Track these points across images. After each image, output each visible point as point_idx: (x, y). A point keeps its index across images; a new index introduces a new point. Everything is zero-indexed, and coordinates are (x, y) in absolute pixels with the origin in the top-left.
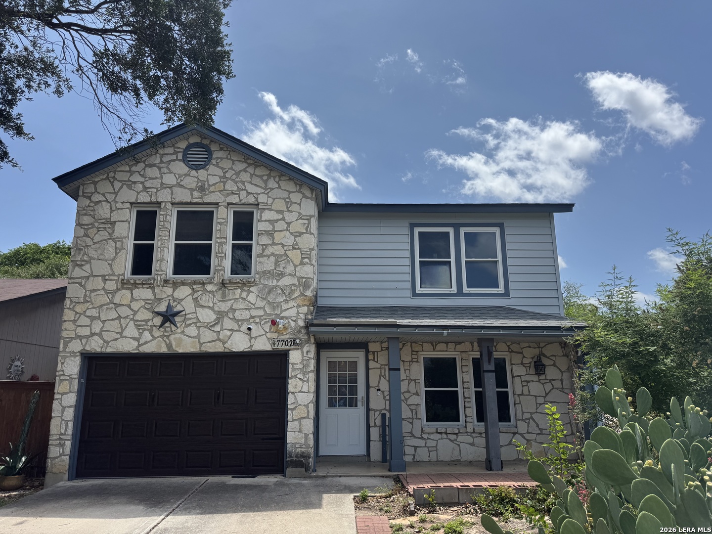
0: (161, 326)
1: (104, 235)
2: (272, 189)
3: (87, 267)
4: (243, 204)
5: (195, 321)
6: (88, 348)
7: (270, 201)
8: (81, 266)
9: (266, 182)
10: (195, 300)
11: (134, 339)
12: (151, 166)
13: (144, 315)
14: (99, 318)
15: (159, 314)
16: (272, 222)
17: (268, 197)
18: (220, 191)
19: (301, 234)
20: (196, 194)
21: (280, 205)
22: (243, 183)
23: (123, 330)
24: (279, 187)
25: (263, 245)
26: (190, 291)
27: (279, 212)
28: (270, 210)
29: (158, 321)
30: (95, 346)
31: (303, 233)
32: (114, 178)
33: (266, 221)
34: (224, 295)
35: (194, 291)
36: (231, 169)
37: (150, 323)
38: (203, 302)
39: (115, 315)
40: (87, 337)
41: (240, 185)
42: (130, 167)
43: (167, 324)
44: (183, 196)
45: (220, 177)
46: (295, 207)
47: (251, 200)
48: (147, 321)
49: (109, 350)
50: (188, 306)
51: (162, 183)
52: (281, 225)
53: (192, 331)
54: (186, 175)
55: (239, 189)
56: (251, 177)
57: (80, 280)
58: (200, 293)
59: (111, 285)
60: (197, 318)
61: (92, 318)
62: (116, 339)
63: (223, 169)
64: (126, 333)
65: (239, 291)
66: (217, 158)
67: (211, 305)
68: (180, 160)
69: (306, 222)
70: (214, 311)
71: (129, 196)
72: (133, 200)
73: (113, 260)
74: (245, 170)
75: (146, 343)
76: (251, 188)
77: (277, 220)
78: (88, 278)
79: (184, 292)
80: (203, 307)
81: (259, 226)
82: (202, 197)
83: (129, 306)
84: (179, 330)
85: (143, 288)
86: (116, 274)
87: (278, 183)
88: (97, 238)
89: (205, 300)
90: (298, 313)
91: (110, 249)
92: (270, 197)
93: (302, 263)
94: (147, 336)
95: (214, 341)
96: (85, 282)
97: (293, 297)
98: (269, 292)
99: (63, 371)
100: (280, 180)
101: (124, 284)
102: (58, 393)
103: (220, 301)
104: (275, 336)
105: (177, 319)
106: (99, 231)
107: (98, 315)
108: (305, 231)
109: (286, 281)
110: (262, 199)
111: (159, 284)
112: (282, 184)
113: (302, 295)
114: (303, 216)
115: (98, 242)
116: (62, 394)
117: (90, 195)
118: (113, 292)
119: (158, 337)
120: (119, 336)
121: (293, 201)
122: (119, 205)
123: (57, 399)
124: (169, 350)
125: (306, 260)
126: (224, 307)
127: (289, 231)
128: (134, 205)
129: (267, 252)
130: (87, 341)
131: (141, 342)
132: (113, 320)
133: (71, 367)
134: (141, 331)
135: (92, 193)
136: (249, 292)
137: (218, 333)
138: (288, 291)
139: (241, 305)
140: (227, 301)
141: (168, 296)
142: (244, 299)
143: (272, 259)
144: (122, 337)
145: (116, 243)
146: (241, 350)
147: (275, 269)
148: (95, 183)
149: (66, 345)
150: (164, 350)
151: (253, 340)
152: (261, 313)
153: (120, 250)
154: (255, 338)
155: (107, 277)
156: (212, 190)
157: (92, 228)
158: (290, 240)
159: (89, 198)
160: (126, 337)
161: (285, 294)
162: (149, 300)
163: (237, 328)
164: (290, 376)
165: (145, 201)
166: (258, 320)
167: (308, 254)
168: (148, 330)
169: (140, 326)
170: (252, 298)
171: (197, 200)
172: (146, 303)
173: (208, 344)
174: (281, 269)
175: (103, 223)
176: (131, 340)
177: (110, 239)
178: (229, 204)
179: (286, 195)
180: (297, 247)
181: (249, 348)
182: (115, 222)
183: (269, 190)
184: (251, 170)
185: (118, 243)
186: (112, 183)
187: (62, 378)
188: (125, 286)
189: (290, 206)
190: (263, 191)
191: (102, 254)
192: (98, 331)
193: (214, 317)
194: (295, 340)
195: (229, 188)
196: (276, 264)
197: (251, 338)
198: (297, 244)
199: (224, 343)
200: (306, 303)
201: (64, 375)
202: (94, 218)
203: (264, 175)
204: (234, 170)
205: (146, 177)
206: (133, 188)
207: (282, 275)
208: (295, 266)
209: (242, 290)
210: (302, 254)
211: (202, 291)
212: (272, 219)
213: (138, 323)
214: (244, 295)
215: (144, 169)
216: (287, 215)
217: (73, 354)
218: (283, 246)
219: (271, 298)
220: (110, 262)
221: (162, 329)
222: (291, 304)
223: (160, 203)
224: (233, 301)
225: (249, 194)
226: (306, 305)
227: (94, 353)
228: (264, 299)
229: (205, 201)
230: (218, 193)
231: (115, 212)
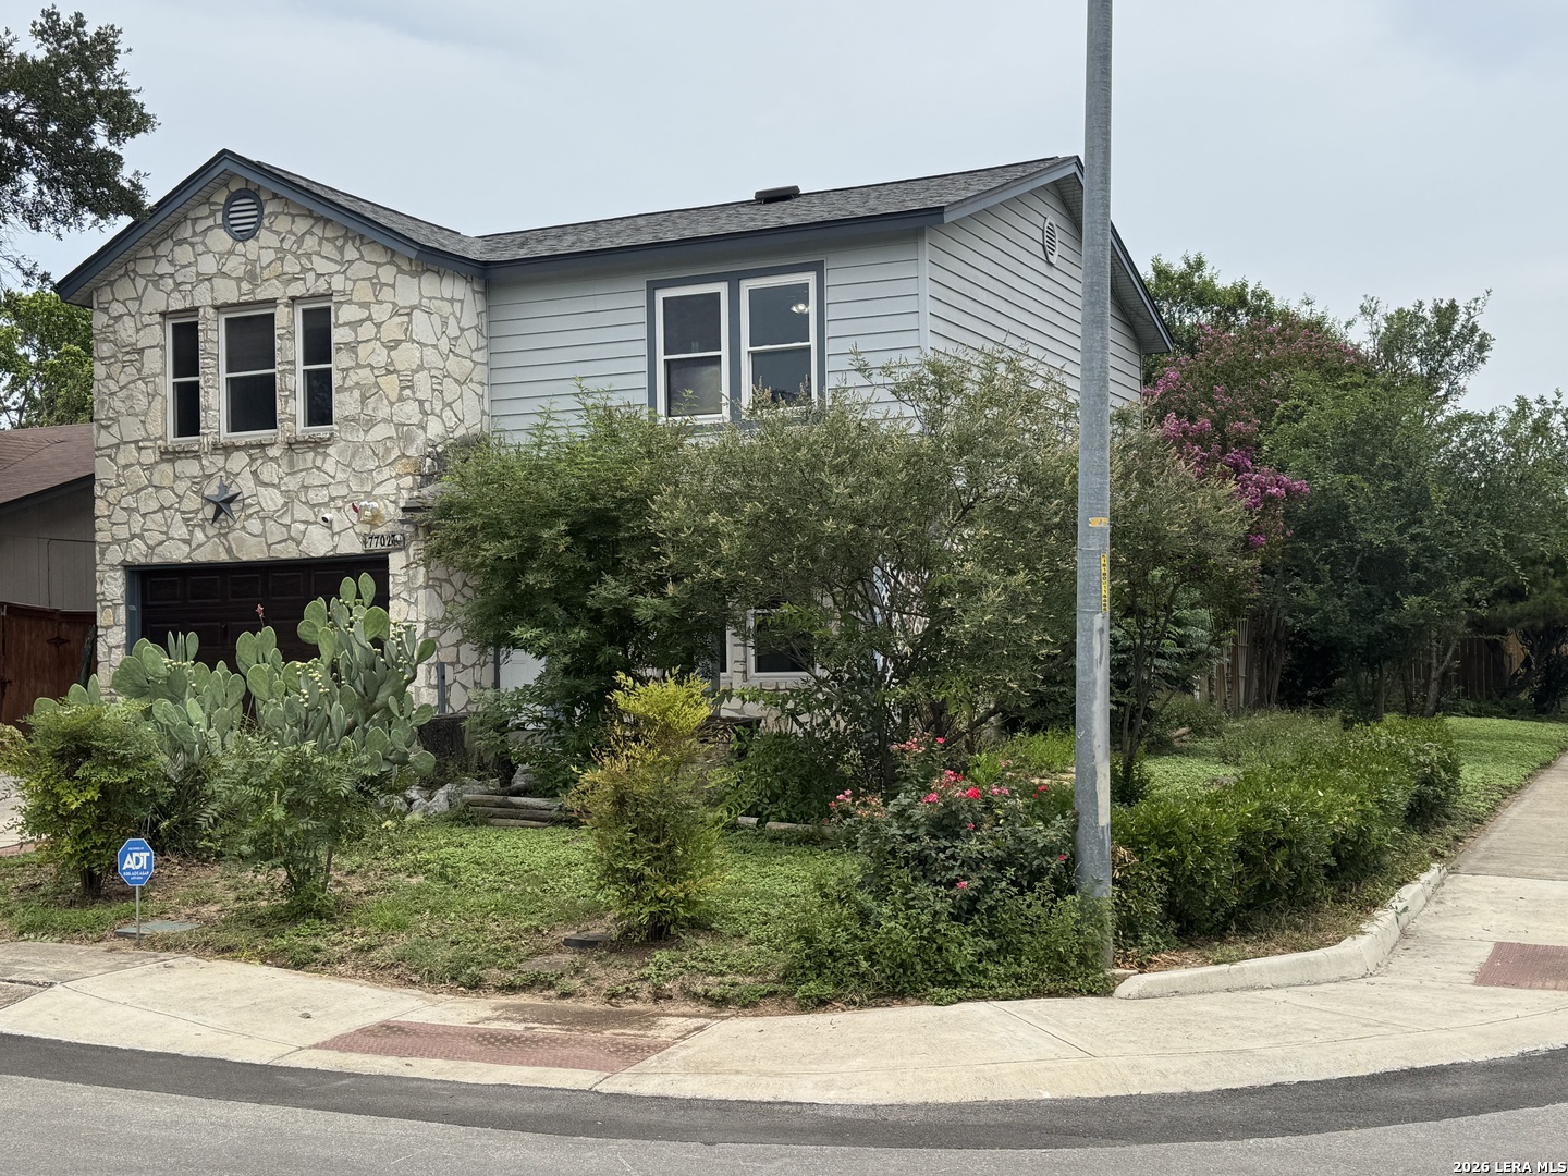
0: (215, 520)
1: (131, 372)
2: (351, 262)
3: (114, 429)
4: (312, 296)
5: (257, 508)
6: (129, 559)
7: (349, 285)
8: (107, 428)
9: (341, 250)
10: (254, 473)
11: (184, 541)
12: (181, 242)
13: (193, 502)
14: (138, 510)
15: (208, 500)
16: (354, 325)
17: (347, 278)
18: (277, 277)
20: (245, 286)
21: (363, 292)
22: (308, 256)
23: (168, 527)
24: (362, 258)
25: (343, 370)
26: (248, 459)
27: (365, 305)
28: (350, 302)
29: (210, 511)
30: (138, 553)
31: (399, 342)
32: (134, 271)
33: (345, 324)
34: (291, 464)
35: (253, 460)
36: (290, 232)
37: (200, 516)
38: (265, 477)
39: (154, 505)
40: (128, 541)
41: (304, 261)
42: (154, 247)
43: (222, 516)
44: (228, 292)
45: (277, 250)
46: (386, 294)
47: (322, 287)
48: (196, 512)
49: (156, 560)
50: (246, 485)
51: (198, 274)
52: (367, 331)
53: (255, 526)
54: (231, 252)
55: (305, 270)
56: (320, 245)
57: (108, 451)
58: (259, 462)
59: (149, 457)
60: (259, 503)
61: (129, 511)
62: (162, 543)
63: (278, 233)
64: (172, 532)
65: (312, 454)
66: (271, 214)
67: (276, 482)
68: (219, 226)
69: (406, 319)
70: (281, 492)
71: (156, 301)
72: (163, 308)
73: (145, 414)
74: (309, 232)
75: (199, 546)
76: (321, 265)
77: (363, 321)
78: (117, 446)
79: (239, 461)
80: (265, 485)
81: (338, 336)
82: (252, 292)
83: (172, 489)
84: (238, 526)
85: (187, 458)
86: (152, 437)
87: (358, 249)
88: (123, 380)
89: (269, 472)
90: (399, 488)
91: (141, 397)
92: (350, 279)
93: (401, 399)
94: (199, 535)
95: (285, 541)
96: (116, 453)
97: (390, 461)
98: (353, 456)
99: (103, 594)
100: (362, 244)
101: (170, 455)
102: (102, 627)
103: (287, 474)
104: (366, 529)
105: (234, 506)
106: (124, 367)
107: (135, 505)
108: (404, 338)
109: (380, 432)
110: (338, 283)
111: (206, 450)
112: (366, 250)
113: (403, 455)
114: (400, 308)
115: (125, 387)
116: (107, 628)
117: (106, 306)
118: (150, 468)
119: (213, 537)
120: (163, 537)
121: (383, 281)
122: (146, 319)
123: (101, 636)
124: (230, 558)
125: (407, 392)
126: (292, 484)
127: (379, 339)
128: (167, 317)
129: (349, 383)
130: (128, 547)
131: (193, 546)
132: (155, 512)
133: (113, 587)
134: (190, 528)
135: (110, 303)
136: (326, 455)
137: (288, 527)
138: (380, 450)
139: (314, 479)
140: (296, 472)
141: (219, 470)
142: (318, 468)
143: (357, 394)
144: (169, 539)
145: (146, 384)
146: (321, 554)
147: (362, 409)
148: (111, 284)
149: (102, 554)
150: (223, 557)
151: (336, 538)
152: (343, 491)
153: (154, 396)
154: (339, 533)
155: (141, 444)
156: (266, 277)
157: (116, 362)
158: (381, 358)
159: (106, 310)
160: (173, 539)
161: (377, 455)
162: (196, 477)
163: (312, 519)
164: (391, 595)
165: (178, 308)
166: (340, 504)
167: (409, 381)
168: (199, 525)
169: (189, 520)
170: (330, 466)
171: (246, 298)
172: (193, 483)
173: (278, 546)
174: (371, 413)
175: (128, 353)
176: (180, 543)
177: (139, 379)
178: (293, 299)
179: (370, 270)
180: (392, 369)
181: (332, 550)
182: (143, 349)
183: (347, 265)
184: (318, 230)
185: (149, 385)
186: (133, 280)
187: (104, 604)
188: (164, 457)
189: (379, 292)
190: (337, 268)
191: (131, 407)
192: (138, 531)
193: (281, 501)
194: (393, 536)
195: (290, 270)
196: (362, 403)
197: (333, 534)
198: (392, 363)
199: (298, 543)
200: (409, 470)
201: (105, 600)
202: (116, 345)
203: (338, 237)
204: (294, 234)
205: (176, 265)
206: (161, 287)
207: (371, 423)
208: (392, 404)
209: (317, 453)
210: (400, 381)
211: (262, 458)
212: (352, 320)
213: (186, 516)
214: (319, 462)
215: (172, 250)
216: (375, 308)
217: (113, 567)
218: (373, 368)
219: (356, 465)
220: (142, 418)
221: (217, 525)
222: (386, 472)
223: (196, 309)
224: (303, 473)
225: (319, 276)
226: (409, 474)
227: (139, 566)
228: (348, 466)
229: (259, 298)
230: (275, 281)
231: (142, 333)
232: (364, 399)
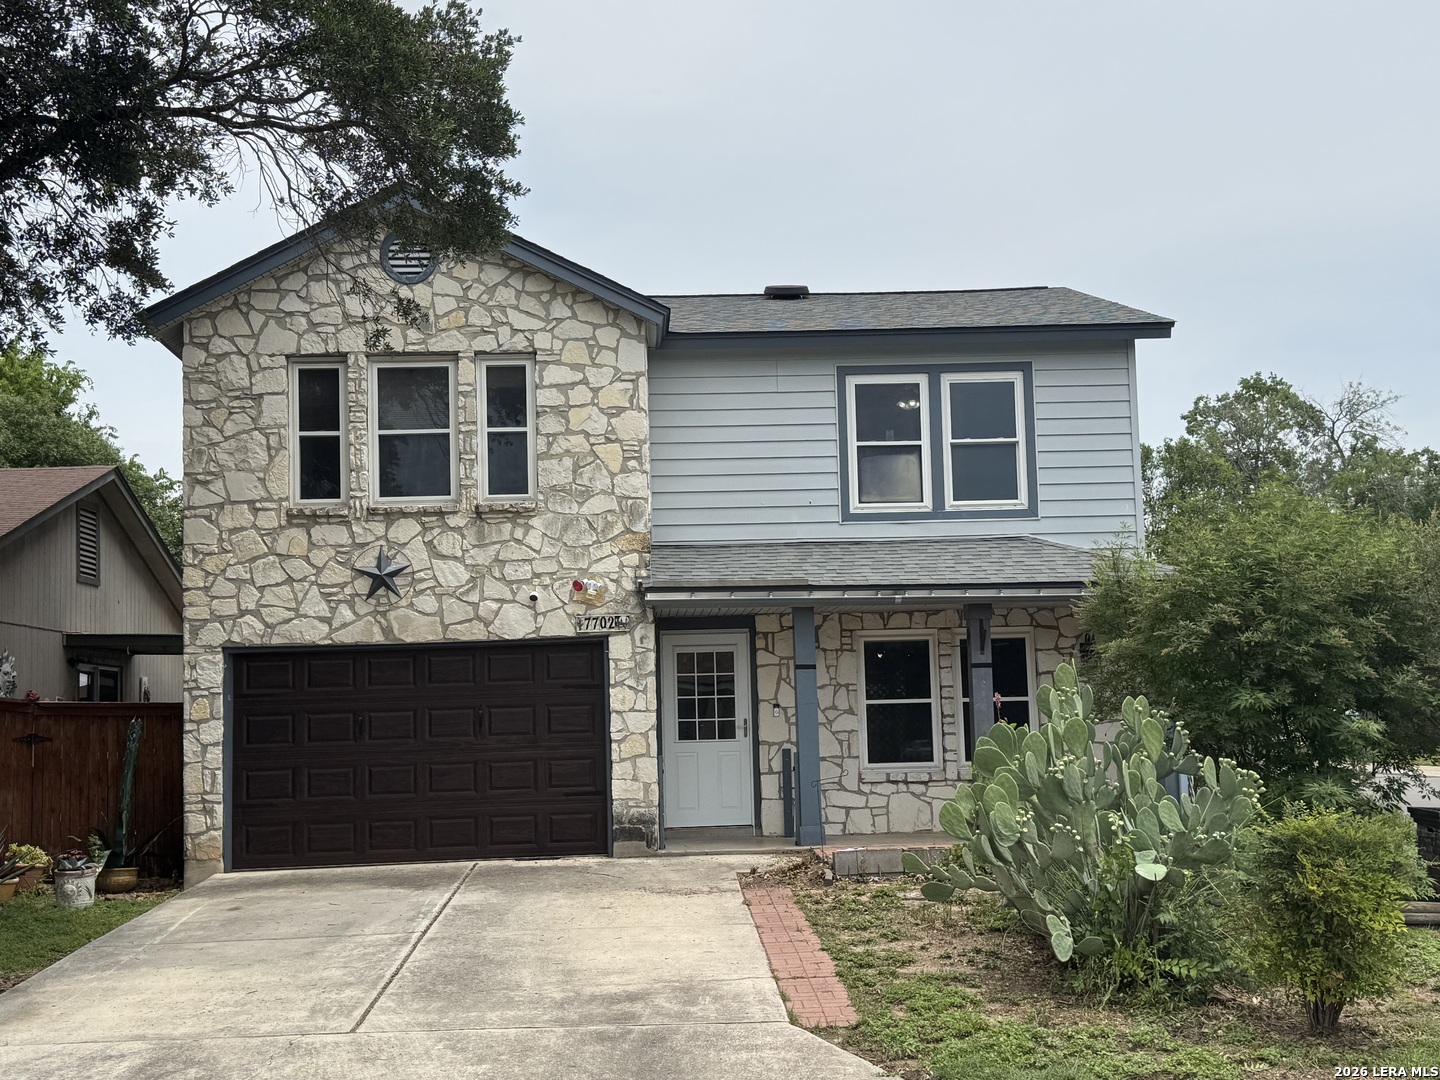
0: (370, 595)
1: (242, 419)
2: (560, 320)
3: (218, 486)
4: (505, 353)
5: (432, 583)
6: (236, 638)
7: (558, 345)
8: (205, 483)
9: (546, 306)
10: (430, 545)
11: (322, 619)
12: (318, 278)
13: (337, 574)
14: (252, 582)
15: (363, 572)
16: (563, 388)
17: (554, 337)
18: (459, 328)
19: (621, 410)
20: (413, 335)
21: (577, 353)
22: (503, 309)
23: (299, 603)
24: (574, 316)
25: (548, 435)
26: (419, 528)
27: (575, 367)
28: (558, 363)
29: (363, 585)
30: (250, 632)
31: (623, 409)
32: (248, 304)
33: (551, 386)
34: (481, 535)
36: (478, 280)
37: (348, 590)
38: (444, 549)
39: (280, 577)
40: (234, 618)
41: (497, 314)
42: (279, 280)
43: (381, 591)
45: (459, 299)
46: (606, 357)
47: (520, 343)
48: (343, 586)
49: (276, 641)
50: (416, 556)
51: (345, 315)
52: (580, 395)
53: (428, 603)
54: (391, 296)
55: (496, 323)
56: (518, 298)
57: (206, 511)
58: (436, 531)
59: (268, 520)
60: (434, 578)
61: (238, 582)
62: (288, 621)
63: (461, 281)
64: (305, 609)
65: (509, 526)
66: (449, 259)
67: (459, 554)
68: (375, 265)
69: (630, 385)
70: (466, 566)
71: (281, 340)
72: (293, 350)
73: (266, 470)
74: (505, 283)
75: (344, 625)
76: (519, 320)
77: (574, 384)
78: (221, 506)
79: (405, 530)
80: (444, 557)
81: (538, 397)
82: (424, 342)
83: (307, 559)
84: (404, 602)
85: (330, 524)
86: (276, 498)
87: (570, 307)
88: (230, 428)
89: (448, 543)
90: (622, 566)
91: (258, 451)
92: (558, 338)
93: (624, 470)
94: (345, 613)
95: (470, 620)
96: (218, 514)
97: (611, 536)
98: (565, 529)
99: (195, 681)
100: (575, 301)
101: (294, 518)
102: (191, 721)
103: (474, 546)
104: (580, 610)
105: (398, 581)
106: (231, 414)
107: (248, 576)
108: (628, 405)
109: (597, 505)
110: (542, 341)
111: (358, 515)
112: (580, 309)
113: (628, 531)
114: (624, 374)
115: (233, 436)
116: (199, 722)
117: (205, 341)
118: (273, 533)
119: (366, 615)
120: (292, 614)
121: (602, 343)
122: (265, 361)
123: (190, 732)
124: (386, 639)
125: (632, 463)
126: (482, 557)
127: (596, 405)
128: (293, 359)
129: (556, 449)
130: (234, 625)
131: (335, 624)
132: (278, 585)
133: (212, 673)
134: (333, 605)
135: (209, 338)
136: (528, 528)
137: (475, 606)
138: (599, 525)
139: (513, 552)
140: (487, 545)
141: (378, 539)
142: (518, 541)
143: (568, 462)
144: (299, 616)
145: (267, 436)
146: (519, 635)
147: (574, 480)
148: (213, 316)
149: (195, 633)
150: (378, 638)
151: (540, 619)
152: (552, 567)
153: (277, 451)
154: (544, 614)
155: (258, 505)
156: (443, 327)
157: (218, 407)
158: (599, 424)
159: (205, 347)
160: (306, 616)
161: (594, 529)
162: (342, 546)
163: (508, 596)
164: (612, 682)
165: (315, 351)
166: (547, 580)
167: (635, 451)
168: (345, 602)
169: (330, 594)
170: (533, 540)
171: (416, 348)
172: (338, 552)
173: (459, 627)
174: (587, 483)
175: (237, 398)
176: (316, 622)
177: (256, 429)
178: (477, 353)
179: (587, 331)
180: (613, 437)
181: (533, 632)
182: (261, 396)
183: (554, 323)
184: (516, 282)
185: (272, 438)
186: (246, 316)
187: (195, 693)
188: (295, 521)
189: (597, 356)
190: (543, 325)
191: (243, 461)
192: (252, 606)
193: (465, 576)
194: (618, 617)
195: (478, 323)
196: (574, 472)
197: (536, 615)
198: (613, 431)
199: (487, 624)
200: (636, 547)
201: (198, 688)
202: (219, 388)
203: (543, 292)
204: (483, 284)
205: (312, 303)
206: (288, 326)
207: (587, 494)
208: (613, 475)
209: (515, 525)
210: (624, 451)
211: (439, 527)
212: (561, 382)
213: (327, 590)
214: (519, 533)
215: (306, 285)
216: (591, 372)
217: (210, 649)
218: (587, 435)
219: (569, 538)
220: (261, 475)
221: (372, 601)
222: (607, 549)
223: (345, 355)
224: (498, 546)
225: (515, 331)
226: (635, 551)
227: (249, 648)
228: (558, 540)
229: (432, 349)
230: (455, 332)
231: (259, 376)
232: (576, 469)
